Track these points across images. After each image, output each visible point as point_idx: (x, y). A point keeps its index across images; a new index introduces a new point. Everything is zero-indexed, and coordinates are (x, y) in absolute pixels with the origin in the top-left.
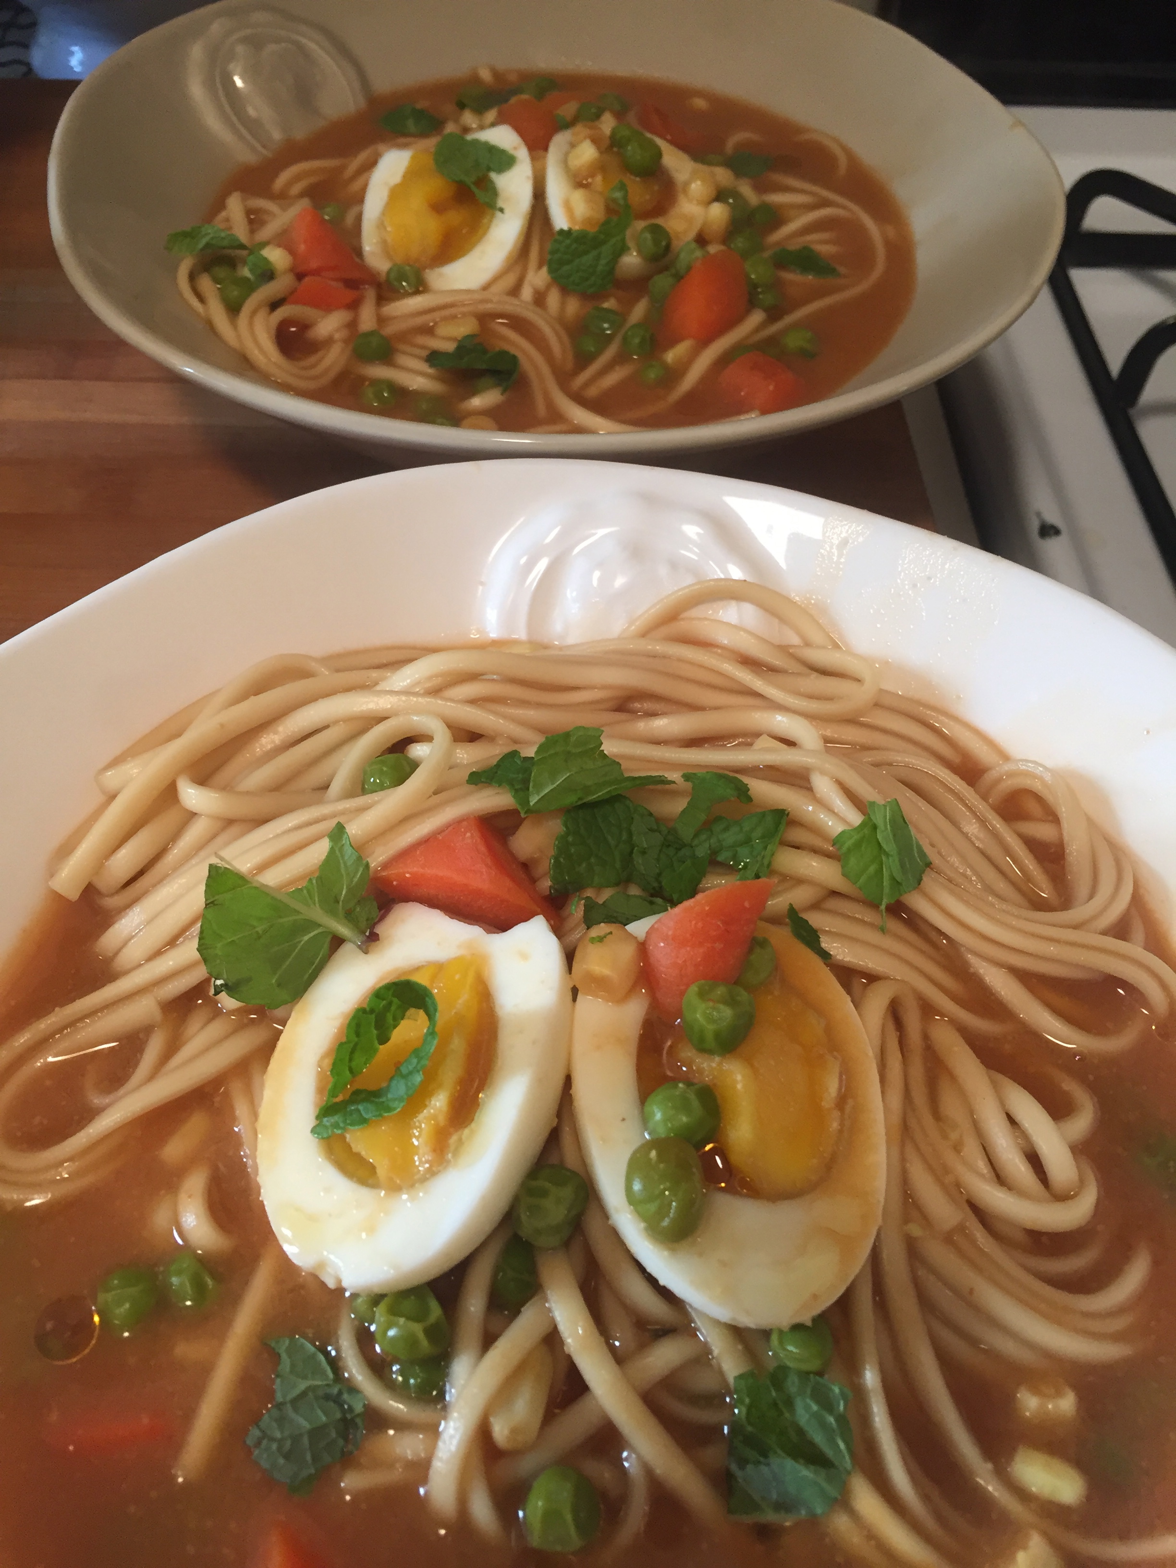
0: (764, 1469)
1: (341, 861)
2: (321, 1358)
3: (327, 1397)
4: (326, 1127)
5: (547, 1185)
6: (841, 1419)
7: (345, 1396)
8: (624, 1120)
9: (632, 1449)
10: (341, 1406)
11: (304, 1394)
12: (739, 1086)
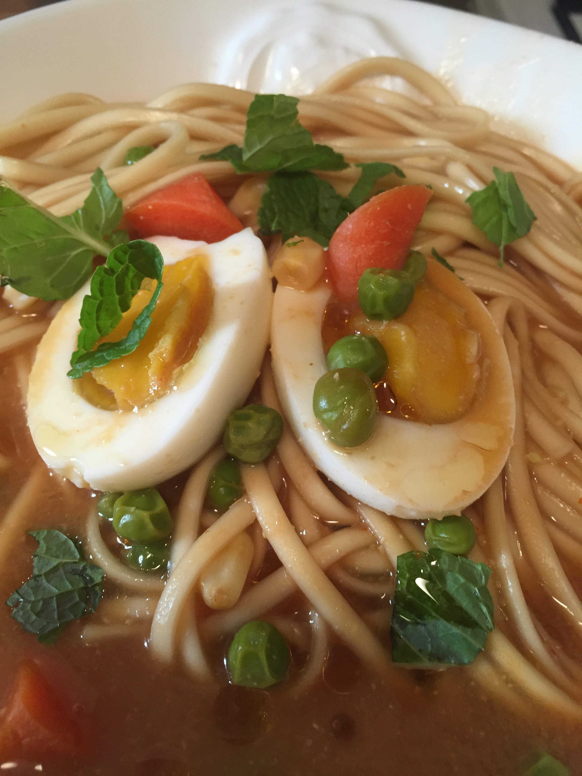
0: (422, 628)
1: (101, 198)
2: (71, 543)
3: (74, 572)
4: (78, 371)
5: (252, 412)
6: (483, 590)
7: (89, 571)
8: (311, 364)
9: (317, 611)
10: (84, 578)
11: (55, 569)
12: (403, 339)
